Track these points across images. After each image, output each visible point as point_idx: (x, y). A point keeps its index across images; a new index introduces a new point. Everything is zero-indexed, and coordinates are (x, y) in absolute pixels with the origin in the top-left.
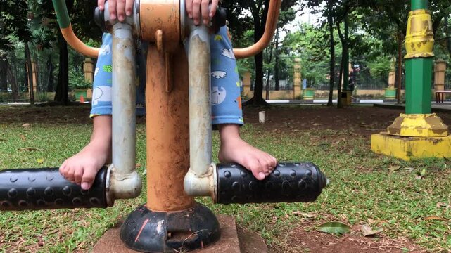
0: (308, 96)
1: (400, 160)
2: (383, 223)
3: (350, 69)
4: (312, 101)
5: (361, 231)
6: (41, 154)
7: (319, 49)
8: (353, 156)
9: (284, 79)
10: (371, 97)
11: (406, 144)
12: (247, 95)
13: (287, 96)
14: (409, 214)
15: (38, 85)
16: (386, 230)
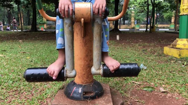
0: (137, 27)
1: (175, 58)
2: (169, 87)
3: (155, 16)
4: (139, 29)
5: (159, 90)
6: (28, 55)
7: (142, 8)
8: (156, 56)
9: (127, 20)
10: (164, 28)
11: (178, 51)
12: (111, 27)
13: (128, 27)
14: (179, 82)
15: (23, 22)
16: (170, 89)
